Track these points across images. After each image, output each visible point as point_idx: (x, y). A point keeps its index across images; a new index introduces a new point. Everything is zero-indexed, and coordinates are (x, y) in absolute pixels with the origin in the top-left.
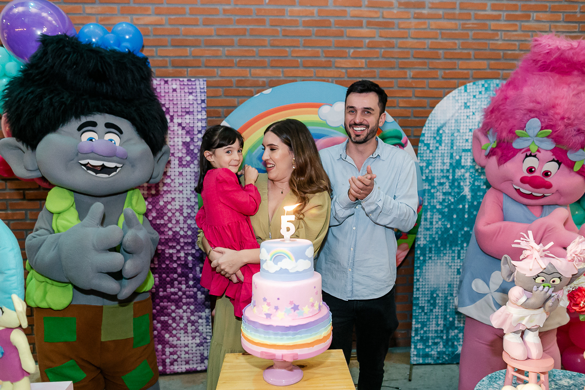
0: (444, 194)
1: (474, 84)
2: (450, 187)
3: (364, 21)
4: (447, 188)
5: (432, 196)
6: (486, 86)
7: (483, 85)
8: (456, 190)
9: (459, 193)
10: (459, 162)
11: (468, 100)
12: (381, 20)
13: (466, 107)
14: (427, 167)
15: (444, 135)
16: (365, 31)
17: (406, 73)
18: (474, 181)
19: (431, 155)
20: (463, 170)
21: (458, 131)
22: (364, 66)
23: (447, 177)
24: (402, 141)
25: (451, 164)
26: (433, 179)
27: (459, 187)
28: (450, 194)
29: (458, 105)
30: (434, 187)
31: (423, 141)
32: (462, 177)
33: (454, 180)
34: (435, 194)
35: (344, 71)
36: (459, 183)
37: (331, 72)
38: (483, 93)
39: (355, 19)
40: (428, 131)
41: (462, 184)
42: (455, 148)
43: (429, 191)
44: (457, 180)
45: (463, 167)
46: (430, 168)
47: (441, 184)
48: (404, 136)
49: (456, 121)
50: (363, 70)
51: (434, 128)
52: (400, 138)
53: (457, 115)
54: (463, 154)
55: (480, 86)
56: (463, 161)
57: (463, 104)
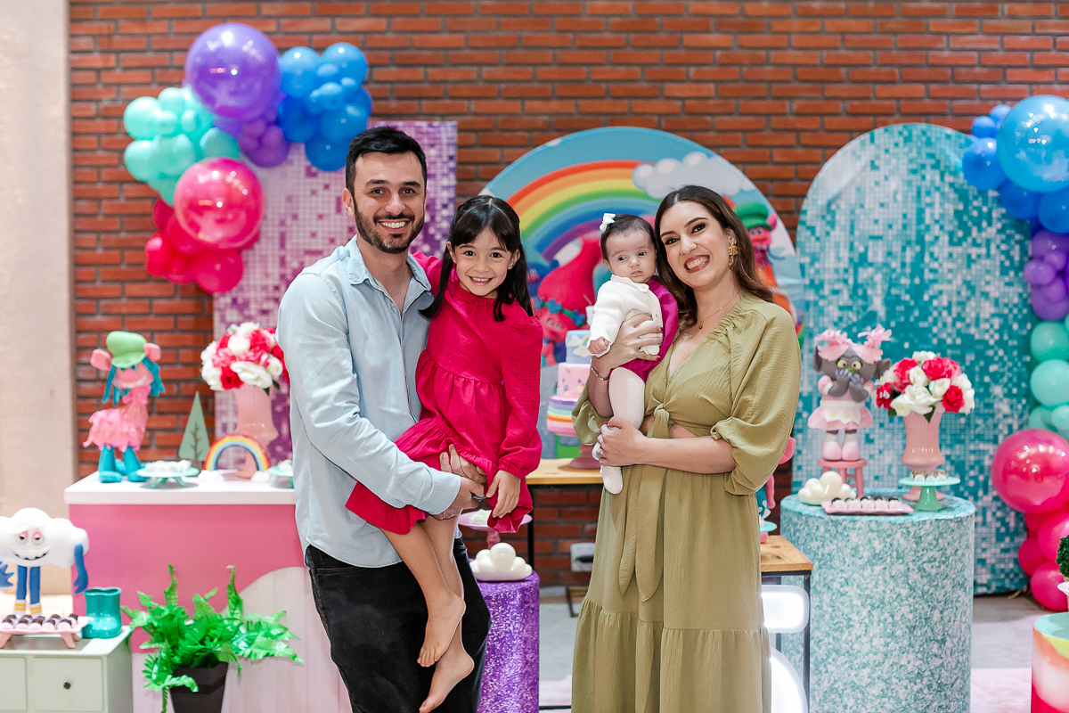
0: (841, 308)
1: (886, 130)
2: (851, 297)
3: (712, 22)
4: (845, 298)
5: (821, 312)
6: (906, 133)
7: (900, 133)
8: (860, 302)
9: (865, 308)
10: (863, 257)
11: (877, 157)
12: (741, 19)
13: (874, 166)
14: (812, 264)
15: (838, 213)
16: (714, 38)
17: (784, 106)
18: (889, 288)
19: (818, 244)
20: (870, 270)
21: (862, 206)
22: (713, 94)
23: (846, 281)
24: (768, 222)
25: (851, 260)
26: (821, 285)
27: (865, 296)
28: (850, 308)
29: (859, 165)
30: (823, 297)
31: (804, 223)
32: (869, 281)
33: (856, 286)
34: (826, 309)
35: (679, 103)
36: (865, 292)
37: (658, 106)
38: (901, 144)
39: (698, 19)
40: (813, 205)
41: (869, 292)
42: (857, 233)
43: (816, 303)
44: (861, 285)
45: (871, 265)
46: (817, 265)
47: (836, 292)
48: (772, 212)
49: (858, 190)
50: (711, 102)
51: (822, 202)
52: (764, 216)
53: (858, 180)
54: (871, 243)
55: (896, 134)
56: (870, 254)
57: (869, 163)
